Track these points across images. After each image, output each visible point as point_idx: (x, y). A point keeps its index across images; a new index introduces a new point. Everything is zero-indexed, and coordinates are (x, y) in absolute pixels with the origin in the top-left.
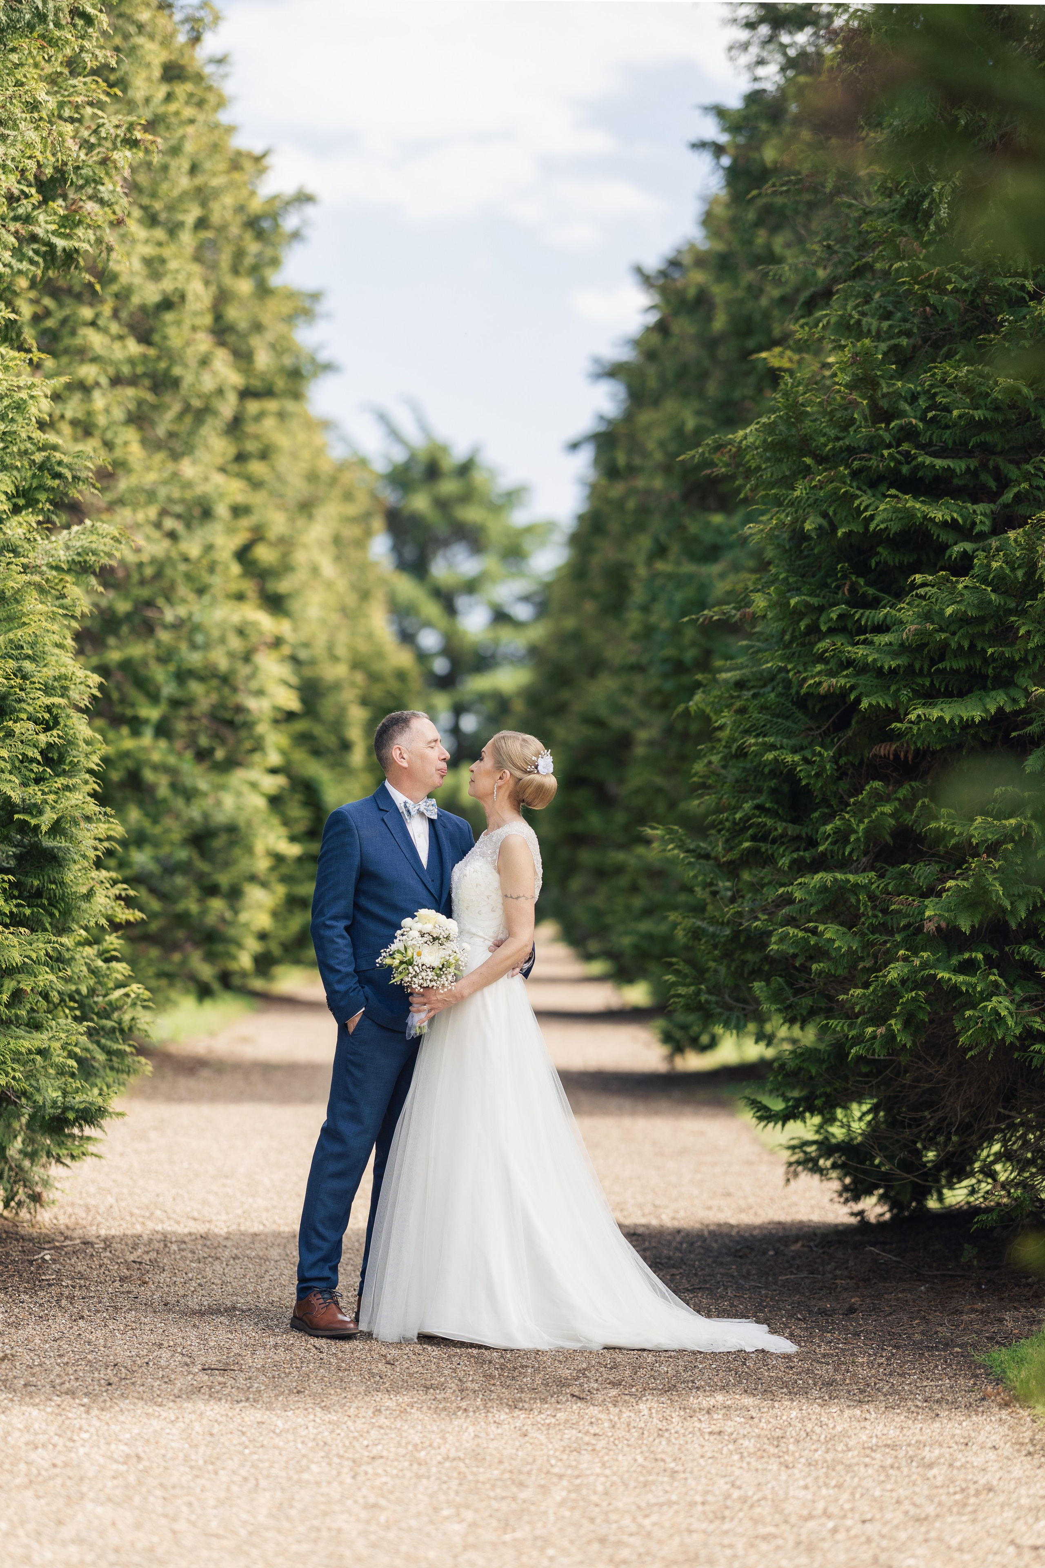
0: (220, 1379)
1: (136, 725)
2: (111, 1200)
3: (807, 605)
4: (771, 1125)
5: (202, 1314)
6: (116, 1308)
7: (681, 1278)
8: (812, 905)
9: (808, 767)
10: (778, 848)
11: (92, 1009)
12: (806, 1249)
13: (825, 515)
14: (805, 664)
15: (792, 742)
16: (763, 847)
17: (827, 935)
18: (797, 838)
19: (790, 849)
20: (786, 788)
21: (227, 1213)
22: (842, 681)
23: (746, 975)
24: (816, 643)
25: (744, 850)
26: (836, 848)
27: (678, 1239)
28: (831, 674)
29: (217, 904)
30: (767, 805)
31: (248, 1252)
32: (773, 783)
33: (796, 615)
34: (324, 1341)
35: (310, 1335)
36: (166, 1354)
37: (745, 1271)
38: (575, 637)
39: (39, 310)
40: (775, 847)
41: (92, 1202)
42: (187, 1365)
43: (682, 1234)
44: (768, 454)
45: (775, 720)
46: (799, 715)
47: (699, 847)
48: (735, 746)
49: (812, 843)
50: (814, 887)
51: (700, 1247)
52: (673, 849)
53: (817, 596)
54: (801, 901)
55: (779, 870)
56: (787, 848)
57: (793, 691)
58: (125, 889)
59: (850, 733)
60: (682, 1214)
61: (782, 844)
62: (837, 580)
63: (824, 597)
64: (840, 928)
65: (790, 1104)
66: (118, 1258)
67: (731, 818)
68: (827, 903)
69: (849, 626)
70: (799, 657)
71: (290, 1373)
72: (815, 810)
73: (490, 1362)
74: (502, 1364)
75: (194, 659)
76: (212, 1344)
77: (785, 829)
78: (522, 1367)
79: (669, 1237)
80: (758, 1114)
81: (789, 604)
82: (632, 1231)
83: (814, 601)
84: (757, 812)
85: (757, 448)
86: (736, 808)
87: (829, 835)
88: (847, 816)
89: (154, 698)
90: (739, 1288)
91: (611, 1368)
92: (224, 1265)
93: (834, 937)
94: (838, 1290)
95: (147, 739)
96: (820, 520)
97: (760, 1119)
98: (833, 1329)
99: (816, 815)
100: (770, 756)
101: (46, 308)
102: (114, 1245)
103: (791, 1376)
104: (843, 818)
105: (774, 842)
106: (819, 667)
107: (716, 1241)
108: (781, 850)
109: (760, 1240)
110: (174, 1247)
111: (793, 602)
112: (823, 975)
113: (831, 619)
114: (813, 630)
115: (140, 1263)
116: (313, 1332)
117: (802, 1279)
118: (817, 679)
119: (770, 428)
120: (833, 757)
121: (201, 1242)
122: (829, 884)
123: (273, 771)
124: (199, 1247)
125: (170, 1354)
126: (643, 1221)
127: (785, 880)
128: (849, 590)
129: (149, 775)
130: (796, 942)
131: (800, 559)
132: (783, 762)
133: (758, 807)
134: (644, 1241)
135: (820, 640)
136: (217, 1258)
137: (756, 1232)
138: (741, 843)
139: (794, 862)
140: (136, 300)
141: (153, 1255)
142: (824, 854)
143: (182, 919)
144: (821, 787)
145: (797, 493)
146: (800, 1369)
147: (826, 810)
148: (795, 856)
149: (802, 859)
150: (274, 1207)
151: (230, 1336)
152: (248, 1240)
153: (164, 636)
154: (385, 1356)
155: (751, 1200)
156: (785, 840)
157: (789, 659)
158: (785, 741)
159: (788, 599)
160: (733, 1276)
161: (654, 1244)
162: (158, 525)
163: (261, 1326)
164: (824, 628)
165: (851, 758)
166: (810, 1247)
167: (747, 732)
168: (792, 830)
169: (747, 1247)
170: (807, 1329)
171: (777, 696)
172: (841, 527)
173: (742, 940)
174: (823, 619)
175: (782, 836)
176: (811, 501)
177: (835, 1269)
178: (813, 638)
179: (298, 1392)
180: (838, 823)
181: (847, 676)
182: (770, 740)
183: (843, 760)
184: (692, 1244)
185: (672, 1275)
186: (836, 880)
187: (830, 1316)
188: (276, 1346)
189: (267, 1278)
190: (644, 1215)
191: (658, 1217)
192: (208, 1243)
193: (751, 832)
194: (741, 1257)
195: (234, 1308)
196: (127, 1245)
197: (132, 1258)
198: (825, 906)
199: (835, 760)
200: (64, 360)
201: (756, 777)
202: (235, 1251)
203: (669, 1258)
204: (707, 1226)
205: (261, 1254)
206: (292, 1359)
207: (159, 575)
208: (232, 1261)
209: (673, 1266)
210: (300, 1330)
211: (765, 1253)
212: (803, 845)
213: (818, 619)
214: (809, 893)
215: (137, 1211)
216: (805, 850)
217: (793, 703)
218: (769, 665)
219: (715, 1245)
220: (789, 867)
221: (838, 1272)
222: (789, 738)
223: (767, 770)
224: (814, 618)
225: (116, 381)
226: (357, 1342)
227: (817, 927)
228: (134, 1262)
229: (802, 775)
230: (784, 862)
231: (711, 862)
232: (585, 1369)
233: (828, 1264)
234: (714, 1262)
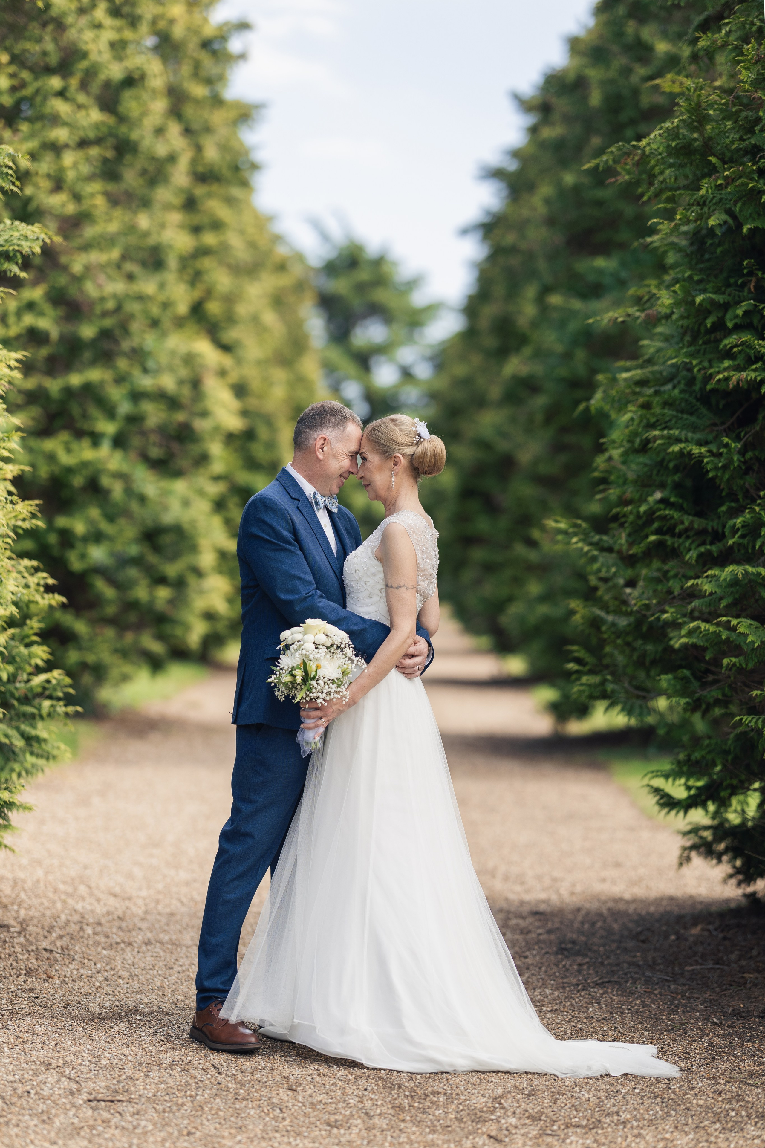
0: (106, 1115)
1: (96, 439)
2: (40, 873)
3: (712, 302)
4: (673, 812)
5: (100, 1019)
6: (11, 1012)
7: (589, 968)
8: (721, 599)
9: (716, 460)
10: (683, 542)
11: (12, 695)
12: (706, 933)
13: (730, 212)
14: (710, 361)
15: (697, 436)
16: (669, 540)
17: (741, 630)
18: (702, 532)
19: (696, 543)
20: (689, 483)
21: (149, 888)
22: (753, 375)
23: (647, 664)
24: (721, 340)
25: (650, 543)
26: (745, 541)
27: (580, 918)
28: (739, 369)
29: (163, 593)
30: (672, 499)
31: (162, 936)
32: (677, 477)
33: (703, 311)
34: (224, 1056)
35: (211, 1049)
36: (51, 1077)
37: (650, 958)
38: (466, 382)
39: (15, 82)
40: (681, 540)
41: (21, 875)
42: (72, 1093)
43: (583, 912)
44: (671, 161)
45: (680, 415)
46: (704, 410)
47: (601, 540)
48: (638, 441)
49: (718, 536)
50: (725, 580)
51: (601, 927)
52: (576, 543)
53: (724, 293)
54: (711, 594)
55: (687, 564)
56: (693, 542)
57: (697, 388)
58: (45, 578)
59: (758, 428)
60: (578, 889)
61: (688, 537)
62: (743, 275)
63: (729, 295)
64: (752, 622)
65: (693, 792)
66: (31, 944)
67: (635, 511)
68: (737, 596)
69: (755, 322)
70: (704, 354)
71: (183, 1104)
72: (721, 505)
73: (399, 1087)
74: (412, 1090)
75: (146, 382)
76: (104, 1062)
77: (692, 522)
78: (434, 1093)
79: (570, 916)
80: (662, 801)
81: (694, 301)
82: (534, 909)
83: (720, 298)
84: (662, 506)
85: (660, 154)
86: (642, 500)
87: (738, 529)
88: (757, 509)
89: (110, 413)
90: (648, 981)
91: (529, 1095)
92: (135, 953)
93: (747, 631)
94: (748, 985)
95: (105, 450)
96: (724, 217)
97: (663, 805)
98: (752, 1036)
99: (724, 508)
100: (676, 448)
101: (23, 79)
102: (30, 928)
103: (721, 1106)
104: (753, 511)
105: (680, 535)
106: (727, 363)
107: (616, 920)
108: (687, 544)
109: (658, 921)
110: (89, 930)
111: (698, 300)
112: (734, 669)
113: (737, 316)
114: (720, 327)
115: (51, 951)
116: (214, 1045)
117: (710, 970)
118: (726, 374)
119: (673, 134)
120: (740, 449)
121: (117, 923)
122: (740, 576)
123: (217, 478)
124: (114, 930)
125: (56, 1078)
126: (543, 896)
127: (692, 573)
128: (755, 287)
129: (105, 481)
130: (707, 634)
131: (702, 262)
132: (690, 454)
133: (662, 501)
134: (547, 920)
135: (725, 337)
136: (130, 944)
137: (652, 909)
138: (647, 537)
139: (700, 556)
140: (102, 77)
141: (66, 940)
142: (731, 548)
143: (132, 605)
144: (728, 479)
145: (703, 192)
146: (729, 1096)
147: (733, 504)
148: (702, 549)
149: (709, 552)
150: (195, 881)
151: (126, 1051)
152: (164, 920)
153: (122, 364)
154: (287, 1078)
155: (642, 871)
156: (691, 533)
157: (692, 355)
158: (690, 435)
159: (694, 297)
160: (638, 966)
161: (557, 925)
162: (119, 267)
163: (160, 1036)
164: (730, 325)
165: (757, 453)
166: (709, 930)
167: (652, 426)
168: (698, 523)
169: (648, 929)
170: (725, 1036)
171: (681, 392)
172: (746, 224)
173: (644, 629)
174: (729, 315)
175: (686, 530)
176: (716, 199)
177: (739, 960)
178: (718, 335)
179: (189, 1134)
180: (748, 516)
181: (755, 370)
182: (675, 432)
183: (749, 455)
184: (593, 924)
185: (580, 965)
186: (746, 572)
187: (745, 1018)
188: (172, 1065)
189: (177, 968)
190: (544, 890)
191: (557, 892)
192: (124, 925)
193: (656, 525)
194: (643, 942)
195: (136, 1011)
196: (43, 928)
197: (45, 944)
198: (735, 599)
199: (742, 452)
200: (38, 125)
201: (659, 471)
202: (149, 935)
203: (574, 942)
204: (605, 902)
205: (174, 937)
206: (188, 1084)
207: (119, 308)
208: (144, 948)
209: (578, 953)
210: (201, 1042)
211: (666, 937)
212: (709, 539)
213: (724, 316)
214: (719, 586)
215: (61, 887)
216: (712, 543)
217: (698, 400)
218: (674, 361)
219: (616, 926)
220: (697, 561)
221: (744, 963)
222: (694, 432)
223: (671, 465)
224: (720, 315)
225: (83, 144)
226: (258, 1058)
227: (729, 622)
228: (45, 950)
229: (709, 467)
230: (692, 556)
231: (614, 555)
232: (501, 1097)
233: (732, 952)
234: (618, 948)
